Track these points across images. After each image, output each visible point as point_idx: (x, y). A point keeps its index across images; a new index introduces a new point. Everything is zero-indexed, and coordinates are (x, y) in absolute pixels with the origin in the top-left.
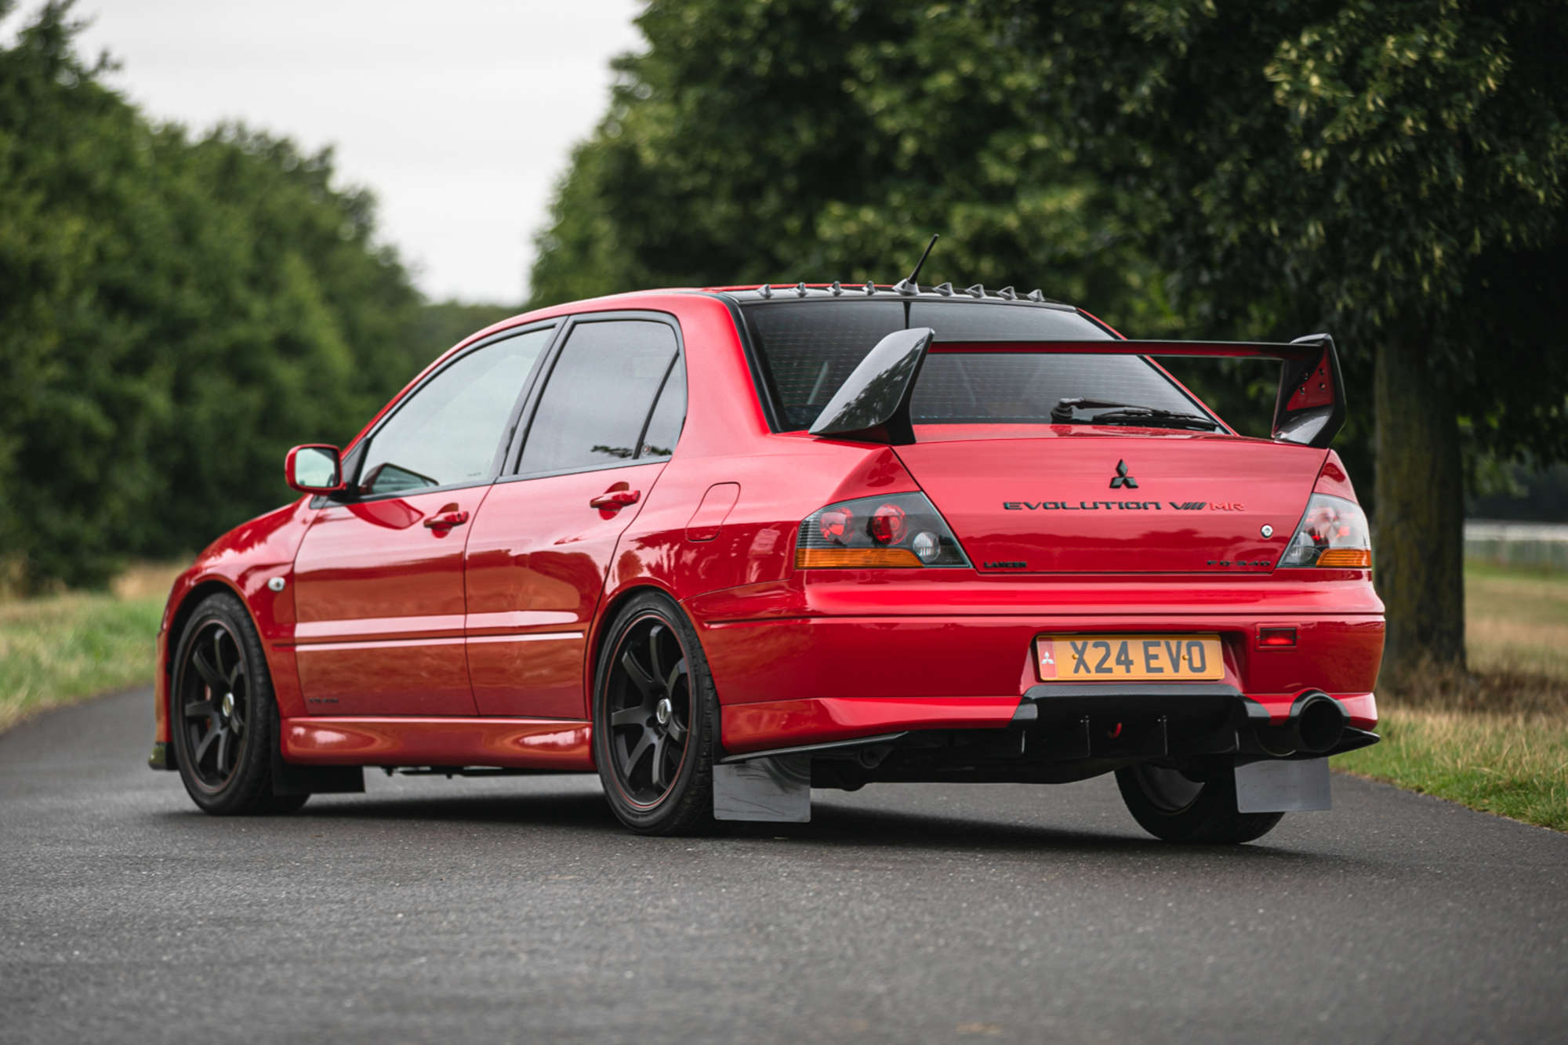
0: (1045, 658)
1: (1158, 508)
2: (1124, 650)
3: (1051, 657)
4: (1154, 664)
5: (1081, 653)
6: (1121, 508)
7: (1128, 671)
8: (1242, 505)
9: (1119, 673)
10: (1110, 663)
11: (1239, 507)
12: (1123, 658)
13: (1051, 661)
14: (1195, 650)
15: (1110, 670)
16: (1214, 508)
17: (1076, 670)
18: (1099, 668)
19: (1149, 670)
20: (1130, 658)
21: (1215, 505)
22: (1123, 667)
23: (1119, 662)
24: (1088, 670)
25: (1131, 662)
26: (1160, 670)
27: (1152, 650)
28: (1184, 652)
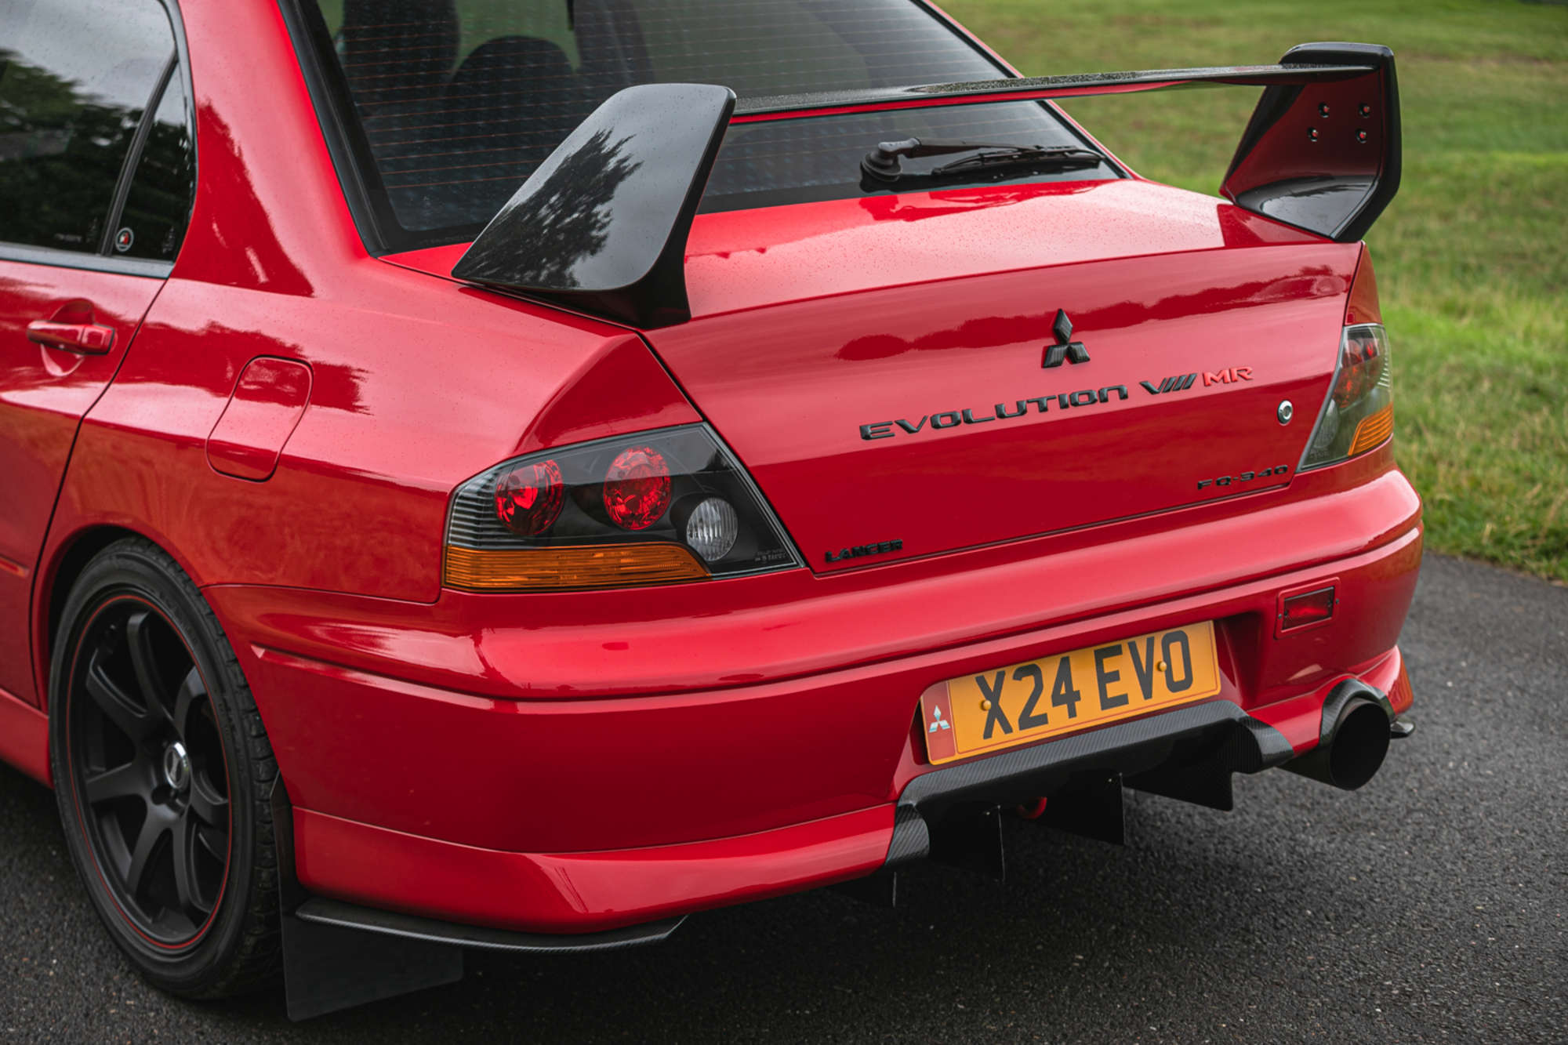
0: (935, 720)
1: (1124, 397)
2: (1064, 675)
3: (945, 715)
4: (1113, 690)
5: (994, 695)
6: (1064, 406)
7: (1072, 713)
8: (1250, 369)
9: (1059, 721)
10: (1044, 705)
11: (1245, 374)
12: (1063, 691)
13: (944, 724)
14: (1176, 648)
15: (1043, 719)
16: (1209, 381)
17: (988, 734)
18: (1026, 721)
19: (1107, 703)
20: (1075, 689)
21: (1209, 375)
22: (1064, 708)
23: (1057, 700)
24: (1007, 729)
25: (1077, 696)
26: (1123, 700)
27: (1109, 665)
28: (1158, 655)
